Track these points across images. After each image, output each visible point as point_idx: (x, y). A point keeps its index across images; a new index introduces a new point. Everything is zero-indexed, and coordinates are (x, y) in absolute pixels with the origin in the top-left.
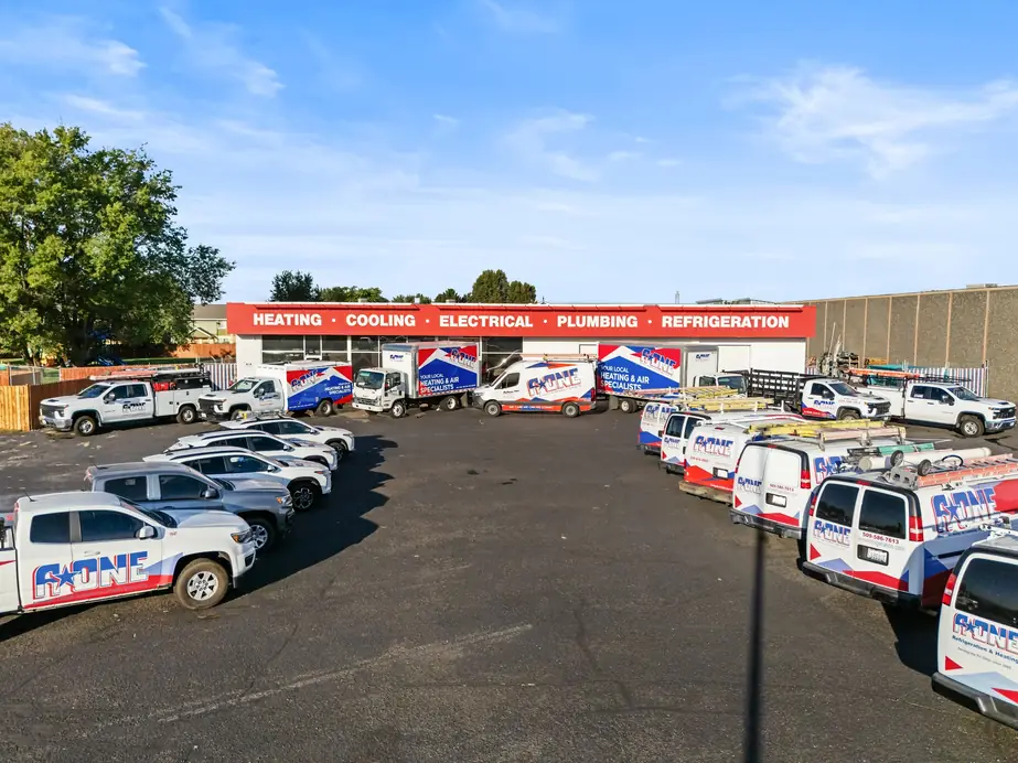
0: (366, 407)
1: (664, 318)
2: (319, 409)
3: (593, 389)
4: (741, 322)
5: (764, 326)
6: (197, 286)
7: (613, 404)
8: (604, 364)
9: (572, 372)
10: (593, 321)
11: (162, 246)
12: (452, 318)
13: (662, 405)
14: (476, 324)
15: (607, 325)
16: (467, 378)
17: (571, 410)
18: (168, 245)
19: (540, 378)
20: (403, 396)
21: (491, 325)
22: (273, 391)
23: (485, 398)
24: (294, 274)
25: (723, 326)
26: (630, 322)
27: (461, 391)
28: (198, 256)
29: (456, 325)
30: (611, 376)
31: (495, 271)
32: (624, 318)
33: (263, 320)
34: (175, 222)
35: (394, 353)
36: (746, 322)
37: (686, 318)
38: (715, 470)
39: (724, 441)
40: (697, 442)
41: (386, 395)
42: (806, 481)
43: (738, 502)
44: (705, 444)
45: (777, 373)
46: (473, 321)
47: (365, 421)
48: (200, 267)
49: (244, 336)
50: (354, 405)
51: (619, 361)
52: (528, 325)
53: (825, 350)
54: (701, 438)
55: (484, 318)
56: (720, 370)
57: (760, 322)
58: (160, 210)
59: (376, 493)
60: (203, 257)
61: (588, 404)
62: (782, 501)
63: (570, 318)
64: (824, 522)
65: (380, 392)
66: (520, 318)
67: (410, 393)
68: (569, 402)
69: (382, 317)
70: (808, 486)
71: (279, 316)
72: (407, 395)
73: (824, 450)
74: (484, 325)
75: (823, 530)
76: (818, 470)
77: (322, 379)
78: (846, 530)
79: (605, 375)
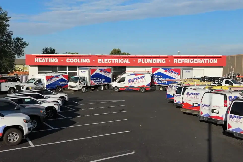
0: (73, 89)
1: (175, 60)
2: (57, 89)
3: (150, 83)
4: (201, 61)
5: (208, 62)
6: (16, 51)
7: (157, 88)
8: (154, 75)
9: (143, 77)
10: (150, 61)
11: (4, 37)
12: (102, 60)
13: (174, 85)
14: (110, 62)
15: (155, 62)
16: (108, 79)
17: (143, 90)
18: (6, 37)
19: (132, 79)
20: (85, 85)
21: (116, 62)
22: (41, 83)
23: (114, 86)
24: (49, 48)
25: (195, 62)
26: (163, 61)
27: (105, 84)
28: (16, 41)
29: (104, 62)
30: (157, 79)
31: (117, 49)
32: (161, 60)
33: (38, 60)
34: (9, 29)
35: (82, 71)
36: (203, 61)
37: (182, 60)
38: (193, 104)
39: (196, 94)
40: (187, 95)
41: (80, 84)
42: (226, 104)
43: (202, 113)
44: (190, 95)
45: (213, 77)
46: (110, 61)
47: (73, 93)
48: (17, 44)
49: (31, 66)
50: (69, 88)
51: (159, 74)
52: (128, 62)
53: (229, 73)
54: (188, 93)
55: (113, 60)
56: (194, 76)
57: (207, 61)
58: (3, 25)
59: (76, 113)
60: (18, 41)
61: (148, 88)
62: (217, 112)
63: (142, 60)
64: (233, 115)
65: (78, 83)
66: (125, 60)
67: (88, 84)
68: (142, 87)
69: (79, 59)
70: (227, 106)
71: (43, 59)
72: (87, 85)
73: (232, 94)
74: (113, 62)
75: (233, 118)
76: (230, 100)
77: (58, 79)
78: (241, 117)
79: (155, 78)
